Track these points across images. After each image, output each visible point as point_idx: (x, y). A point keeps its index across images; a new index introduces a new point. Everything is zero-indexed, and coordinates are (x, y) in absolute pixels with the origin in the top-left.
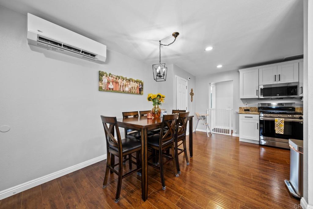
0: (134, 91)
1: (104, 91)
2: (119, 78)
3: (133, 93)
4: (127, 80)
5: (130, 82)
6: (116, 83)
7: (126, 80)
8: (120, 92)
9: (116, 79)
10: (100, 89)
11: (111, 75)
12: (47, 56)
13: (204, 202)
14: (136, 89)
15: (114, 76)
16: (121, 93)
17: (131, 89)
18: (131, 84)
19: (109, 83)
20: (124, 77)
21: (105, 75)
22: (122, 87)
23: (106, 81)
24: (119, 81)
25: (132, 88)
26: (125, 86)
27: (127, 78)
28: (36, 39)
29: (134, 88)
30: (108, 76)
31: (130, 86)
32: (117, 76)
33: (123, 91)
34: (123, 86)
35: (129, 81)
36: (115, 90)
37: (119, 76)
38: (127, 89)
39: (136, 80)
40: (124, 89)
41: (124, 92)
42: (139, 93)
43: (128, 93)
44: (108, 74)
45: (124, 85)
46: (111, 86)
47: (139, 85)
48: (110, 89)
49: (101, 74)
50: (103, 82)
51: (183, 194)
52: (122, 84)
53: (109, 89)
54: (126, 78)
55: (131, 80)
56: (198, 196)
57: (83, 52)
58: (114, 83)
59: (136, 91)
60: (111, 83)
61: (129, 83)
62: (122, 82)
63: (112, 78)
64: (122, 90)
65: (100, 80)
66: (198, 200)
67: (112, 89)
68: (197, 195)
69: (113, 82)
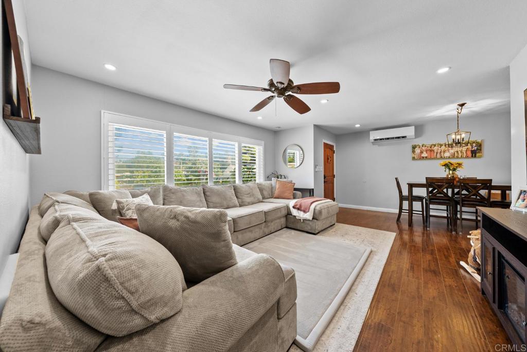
0: (460, 155)
1: (417, 159)
2: (435, 145)
3: (458, 158)
4: (447, 146)
5: (452, 147)
6: (431, 151)
7: (445, 146)
9: (431, 147)
10: (414, 158)
11: (424, 146)
12: (379, 146)
14: (464, 152)
15: (429, 145)
16: (438, 159)
17: (454, 154)
18: (454, 149)
19: (422, 152)
21: (418, 147)
22: (438, 154)
23: (419, 151)
24: (435, 148)
25: (456, 153)
26: (444, 152)
28: (373, 141)
29: (459, 152)
30: (421, 147)
31: (452, 151)
32: (432, 145)
35: (450, 146)
36: (430, 157)
38: (447, 155)
40: (442, 155)
41: (442, 158)
42: (471, 156)
44: (421, 145)
46: (425, 155)
47: (471, 147)
48: (423, 157)
49: (414, 147)
50: (416, 153)
52: (439, 151)
53: (421, 158)
57: (396, 138)
58: (428, 152)
59: (465, 155)
60: (425, 153)
61: (450, 148)
62: (440, 149)
63: (426, 148)
64: (439, 156)
65: (414, 152)
67: (426, 157)
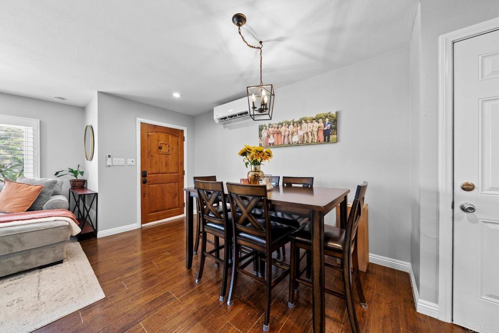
0: (310, 139)
2: (282, 124)
3: (308, 144)
4: (295, 124)
5: (301, 126)
6: (278, 133)
7: (293, 125)
8: (283, 146)
9: (278, 128)
11: (271, 126)
13: (153, 326)
14: (315, 133)
15: (275, 125)
16: (286, 146)
17: (304, 137)
18: (303, 129)
19: (268, 136)
20: (290, 120)
21: (264, 128)
22: (286, 138)
23: (266, 135)
24: (283, 129)
25: (305, 135)
26: (292, 134)
27: (295, 120)
29: (310, 134)
30: (268, 127)
31: (301, 133)
32: (279, 124)
33: (289, 143)
34: (289, 135)
35: (299, 125)
36: (277, 144)
37: (281, 122)
38: (296, 139)
39: (314, 116)
40: (290, 140)
41: (290, 145)
42: (325, 140)
43: (298, 144)
45: (290, 133)
46: (271, 140)
47: (323, 125)
48: (270, 144)
50: (263, 137)
51: (180, 301)
52: (287, 133)
53: (268, 145)
54: (293, 120)
55: (303, 121)
56: (166, 319)
57: (239, 115)
58: (275, 135)
59: (316, 138)
60: (271, 136)
61: (299, 128)
62: (288, 129)
63: (273, 129)
64: (286, 142)
66: (160, 317)
67: (273, 144)
68: (168, 320)
69: (274, 133)
